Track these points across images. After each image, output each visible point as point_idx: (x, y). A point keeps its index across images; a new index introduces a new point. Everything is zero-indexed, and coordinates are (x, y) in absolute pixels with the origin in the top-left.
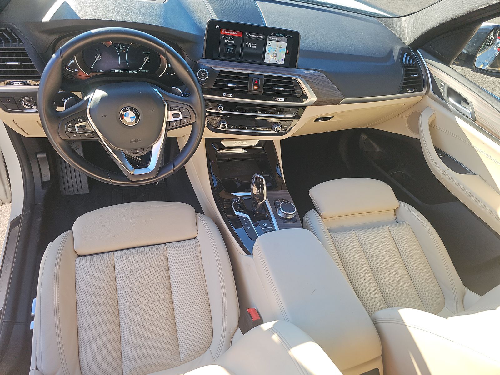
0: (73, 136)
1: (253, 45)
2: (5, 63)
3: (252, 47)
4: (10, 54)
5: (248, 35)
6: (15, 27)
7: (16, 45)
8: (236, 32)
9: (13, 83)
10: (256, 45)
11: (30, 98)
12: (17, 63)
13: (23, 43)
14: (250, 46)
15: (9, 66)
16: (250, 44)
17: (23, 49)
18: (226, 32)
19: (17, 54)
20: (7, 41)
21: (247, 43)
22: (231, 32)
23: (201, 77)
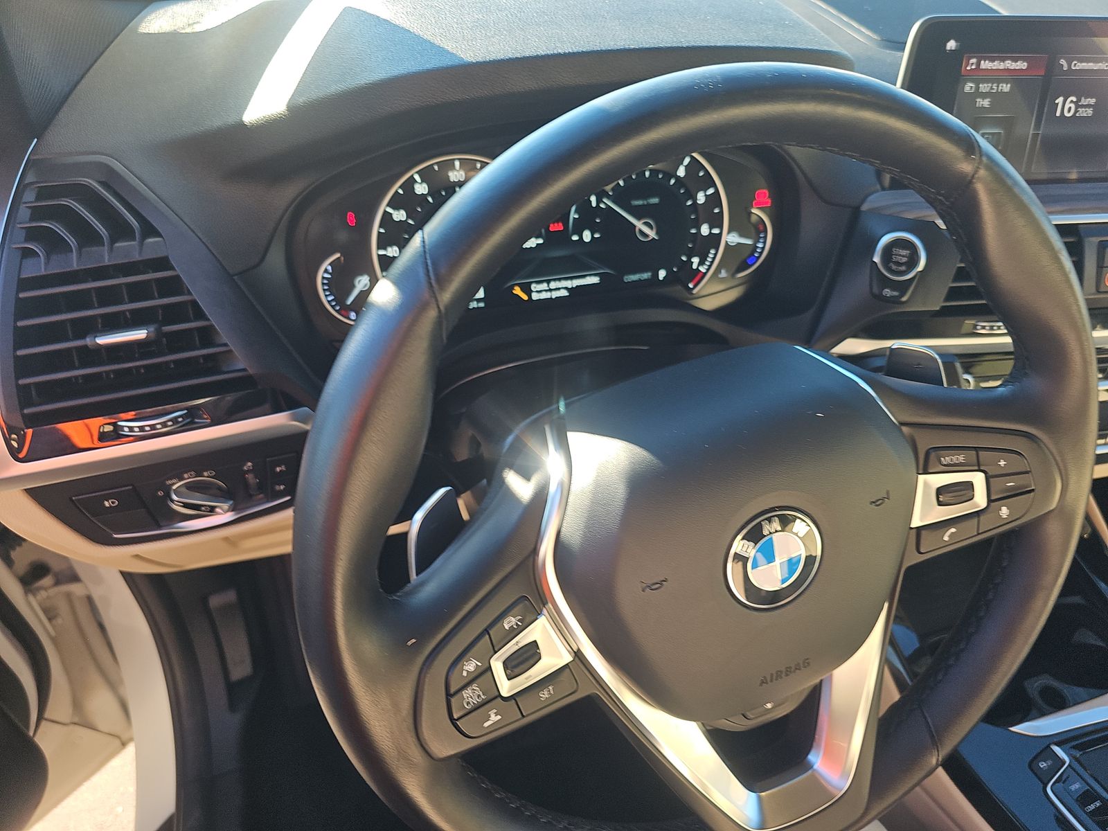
0: (486, 725)
1: (1083, 106)
2: (88, 341)
3: (1076, 111)
4: (107, 296)
5: (1069, 65)
6: (117, 166)
7: (128, 250)
8: (1024, 59)
9: (131, 429)
10: (1092, 101)
11: (205, 474)
12: (140, 334)
13: (158, 234)
14: (1070, 109)
15: (103, 350)
16: (1072, 101)
17: (162, 263)
18: (985, 65)
19: (138, 292)
20: (88, 237)
21: (1060, 100)
22: (1003, 60)
23: (894, 267)
